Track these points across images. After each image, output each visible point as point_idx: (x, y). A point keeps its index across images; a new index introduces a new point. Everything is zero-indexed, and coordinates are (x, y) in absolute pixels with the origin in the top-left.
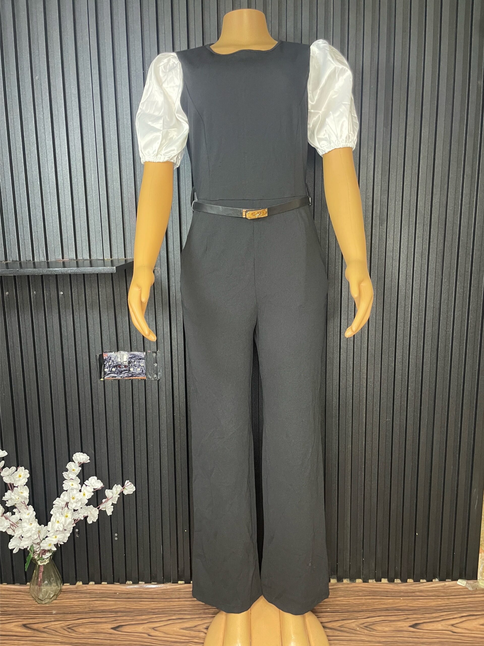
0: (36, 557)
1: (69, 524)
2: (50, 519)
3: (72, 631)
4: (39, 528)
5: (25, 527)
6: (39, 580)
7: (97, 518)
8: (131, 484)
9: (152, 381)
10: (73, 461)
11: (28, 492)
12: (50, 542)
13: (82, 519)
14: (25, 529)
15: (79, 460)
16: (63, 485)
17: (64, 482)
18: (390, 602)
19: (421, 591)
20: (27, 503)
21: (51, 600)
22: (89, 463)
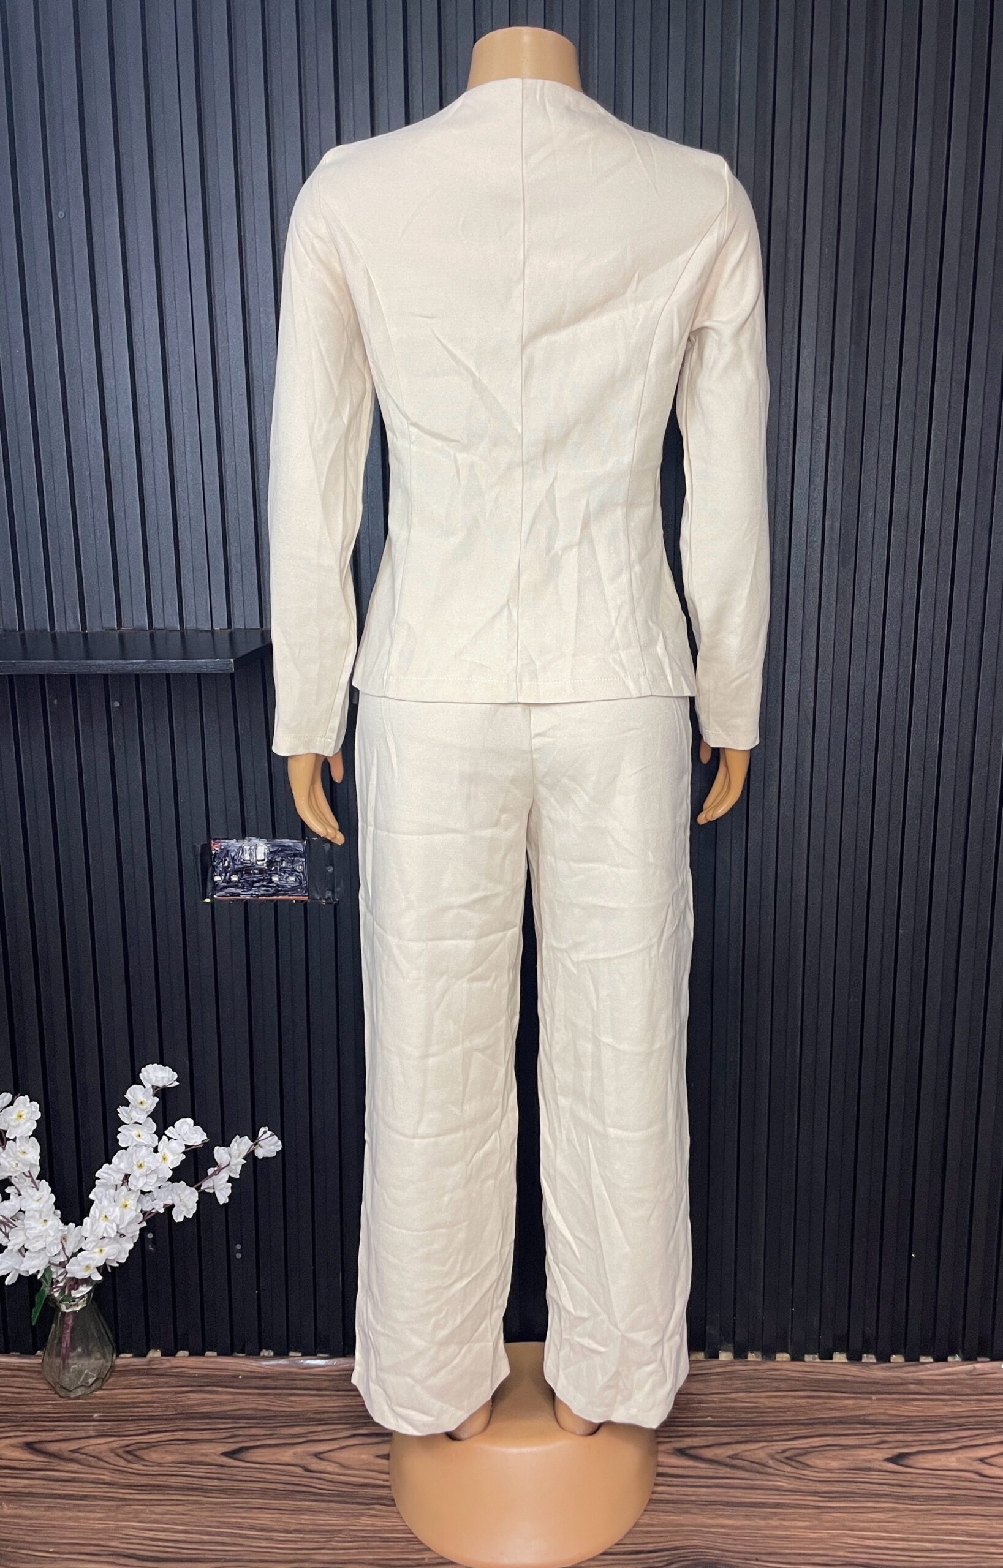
0: (56, 1295)
1: (130, 1223)
2: (89, 1212)
3: (136, 1459)
4: (63, 1231)
5: (31, 1229)
6: (64, 1345)
7: (195, 1210)
8: (271, 1135)
9: (320, 905)
10: (142, 1084)
11: (39, 1151)
12: (87, 1263)
13: (162, 1211)
14: (31, 1233)
15: (154, 1080)
16: (119, 1137)
17: (119, 1129)
18: (848, 1405)
19: (920, 1382)
20: (35, 1174)
21: (88, 1391)
22: (177, 1086)
